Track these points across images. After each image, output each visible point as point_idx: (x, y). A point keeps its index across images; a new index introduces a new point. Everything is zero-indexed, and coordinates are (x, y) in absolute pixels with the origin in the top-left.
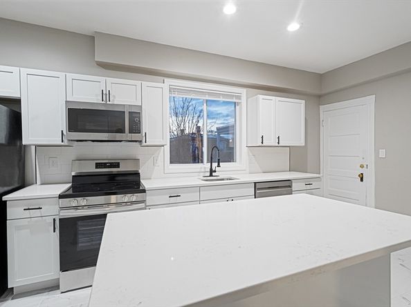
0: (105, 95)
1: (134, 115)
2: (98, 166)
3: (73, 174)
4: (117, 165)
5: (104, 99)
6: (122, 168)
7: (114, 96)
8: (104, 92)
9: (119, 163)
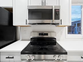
0: (44, 3)
1: (57, 11)
2: (40, 34)
3: (31, 37)
4: (47, 34)
5: (43, 5)
6: (49, 36)
7: (47, 3)
8: (43, 2)
9: (48, 33)
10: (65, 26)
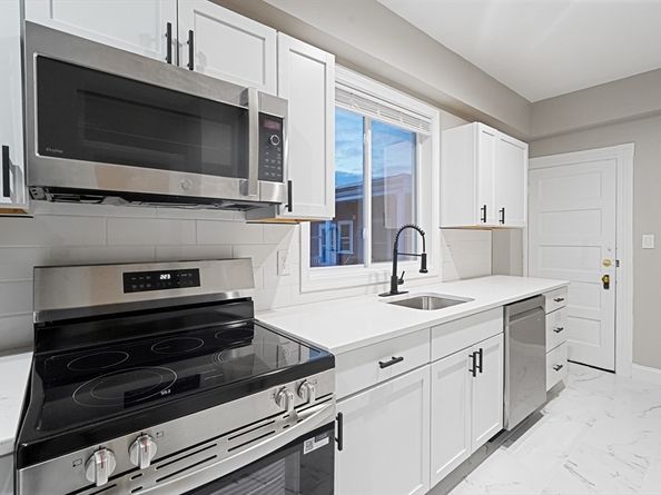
0: (175, 44)
2: (133, 282)
4: (192, 278)
8: (173, 36)
9: (196, 271)
10: (298, 221)
